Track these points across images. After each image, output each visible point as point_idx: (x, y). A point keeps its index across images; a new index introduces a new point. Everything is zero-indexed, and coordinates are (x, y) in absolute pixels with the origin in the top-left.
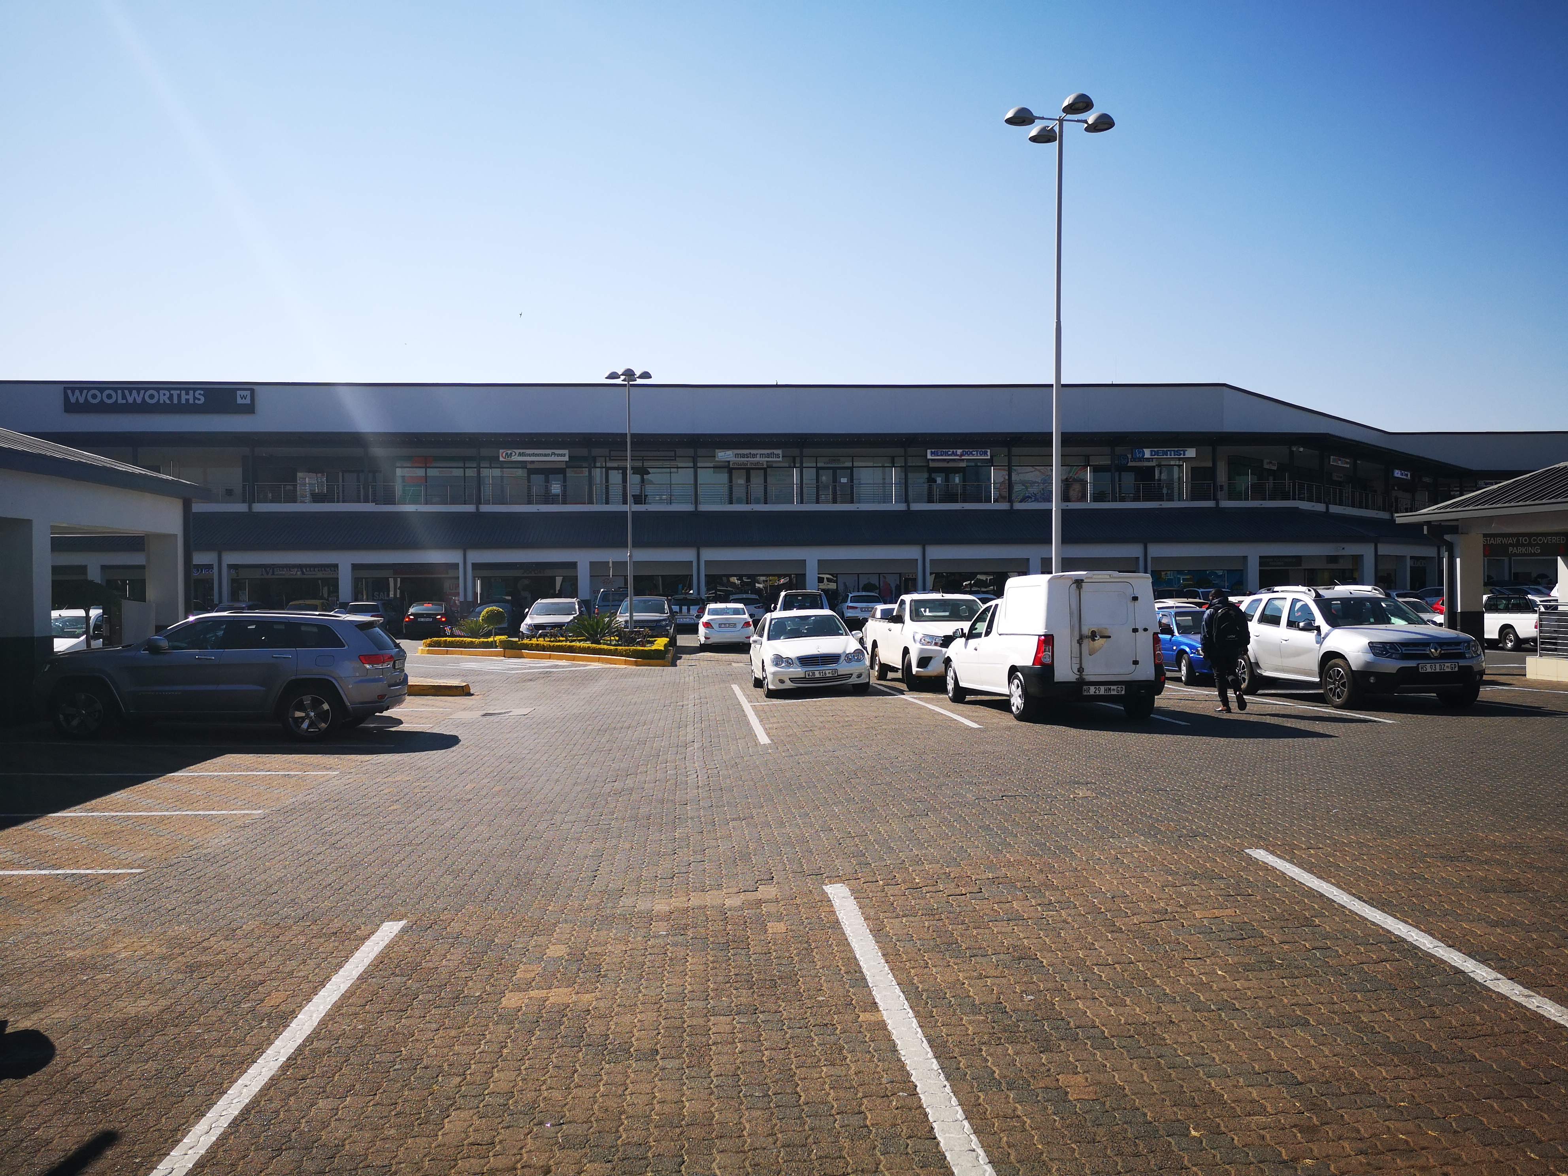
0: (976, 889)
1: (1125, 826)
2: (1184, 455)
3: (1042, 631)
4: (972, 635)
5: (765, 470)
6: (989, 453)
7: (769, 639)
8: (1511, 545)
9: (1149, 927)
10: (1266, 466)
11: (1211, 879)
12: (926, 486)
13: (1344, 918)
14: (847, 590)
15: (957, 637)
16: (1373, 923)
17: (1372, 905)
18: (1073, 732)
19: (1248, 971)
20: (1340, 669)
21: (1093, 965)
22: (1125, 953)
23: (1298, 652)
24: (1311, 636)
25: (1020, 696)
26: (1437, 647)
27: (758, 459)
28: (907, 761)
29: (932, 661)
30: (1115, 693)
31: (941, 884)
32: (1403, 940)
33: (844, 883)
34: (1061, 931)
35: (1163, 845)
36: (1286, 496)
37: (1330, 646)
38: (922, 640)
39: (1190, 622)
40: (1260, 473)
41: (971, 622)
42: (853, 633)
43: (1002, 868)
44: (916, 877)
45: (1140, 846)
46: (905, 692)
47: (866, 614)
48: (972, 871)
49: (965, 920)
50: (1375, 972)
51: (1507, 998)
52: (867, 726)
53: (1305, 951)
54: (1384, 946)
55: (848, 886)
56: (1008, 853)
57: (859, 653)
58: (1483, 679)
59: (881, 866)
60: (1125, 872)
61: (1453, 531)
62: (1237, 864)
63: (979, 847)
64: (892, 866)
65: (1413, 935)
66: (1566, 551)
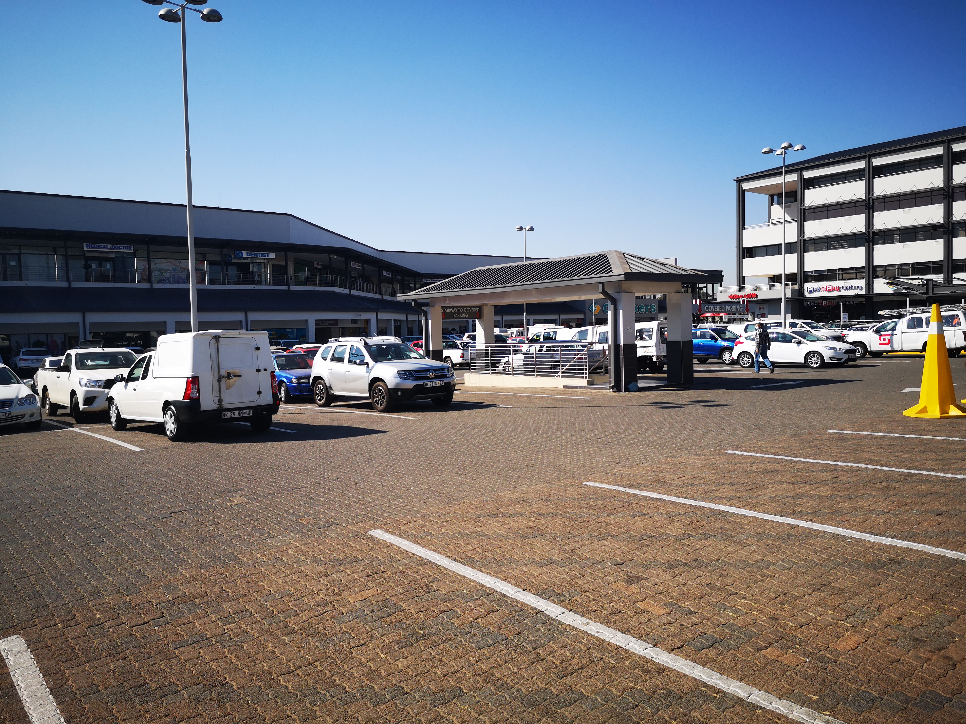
0: (158, 615)
1: (276, 526)
2: (268, 256)
3: (189, 374)
4: (131, 378)
6: (132, 248)
8: (454, 313)
9: (316, 622)
10: (316, 266)
11: (352, 563)
12: (83, 270)
13: (450, 579)
14: (19, 346)
15: (118, 381)
16: (471, 580)
17: (463, 563)
19: (402, 648)
20: (381, 388)
21: (278, 676)
22: (302, 654)
23: (356, 379)
24: (363, 368)
25: (173, 423)
26: (433, 372)
28: (80, 489)
29: (97, 400)
30: (246, 415)
31: (123, 615)
32: (495, 591)
33: (19, 634)
34: (243, 644)
35: (309, 538)
36: (328, 285)
37: (375, 374)
38: (87, 384)
39: (284, 362)
40: (312, 270)
41: (130, 369)
42: (25, 381)
43: (180, 587)
44: (97, 612)
45: (292, 542)
46: (73, 425)
47: (36, 365)
48: (152, 595)
49: (151, 653)
50: (487, 625)
51: (576, 629)
52: (40, 459)
53: (435, 617)
54: (484, 600)
55: (23, 636)
56: (183, 569)
57: (31, 397)
58: (455, 388)
59: (59, 606)
60: (286, 570)
61: (427, 305)
62: (366, 546)
63: (156, 568)
64: (70, 604)
65: (499, 585)
66: (480, 316)
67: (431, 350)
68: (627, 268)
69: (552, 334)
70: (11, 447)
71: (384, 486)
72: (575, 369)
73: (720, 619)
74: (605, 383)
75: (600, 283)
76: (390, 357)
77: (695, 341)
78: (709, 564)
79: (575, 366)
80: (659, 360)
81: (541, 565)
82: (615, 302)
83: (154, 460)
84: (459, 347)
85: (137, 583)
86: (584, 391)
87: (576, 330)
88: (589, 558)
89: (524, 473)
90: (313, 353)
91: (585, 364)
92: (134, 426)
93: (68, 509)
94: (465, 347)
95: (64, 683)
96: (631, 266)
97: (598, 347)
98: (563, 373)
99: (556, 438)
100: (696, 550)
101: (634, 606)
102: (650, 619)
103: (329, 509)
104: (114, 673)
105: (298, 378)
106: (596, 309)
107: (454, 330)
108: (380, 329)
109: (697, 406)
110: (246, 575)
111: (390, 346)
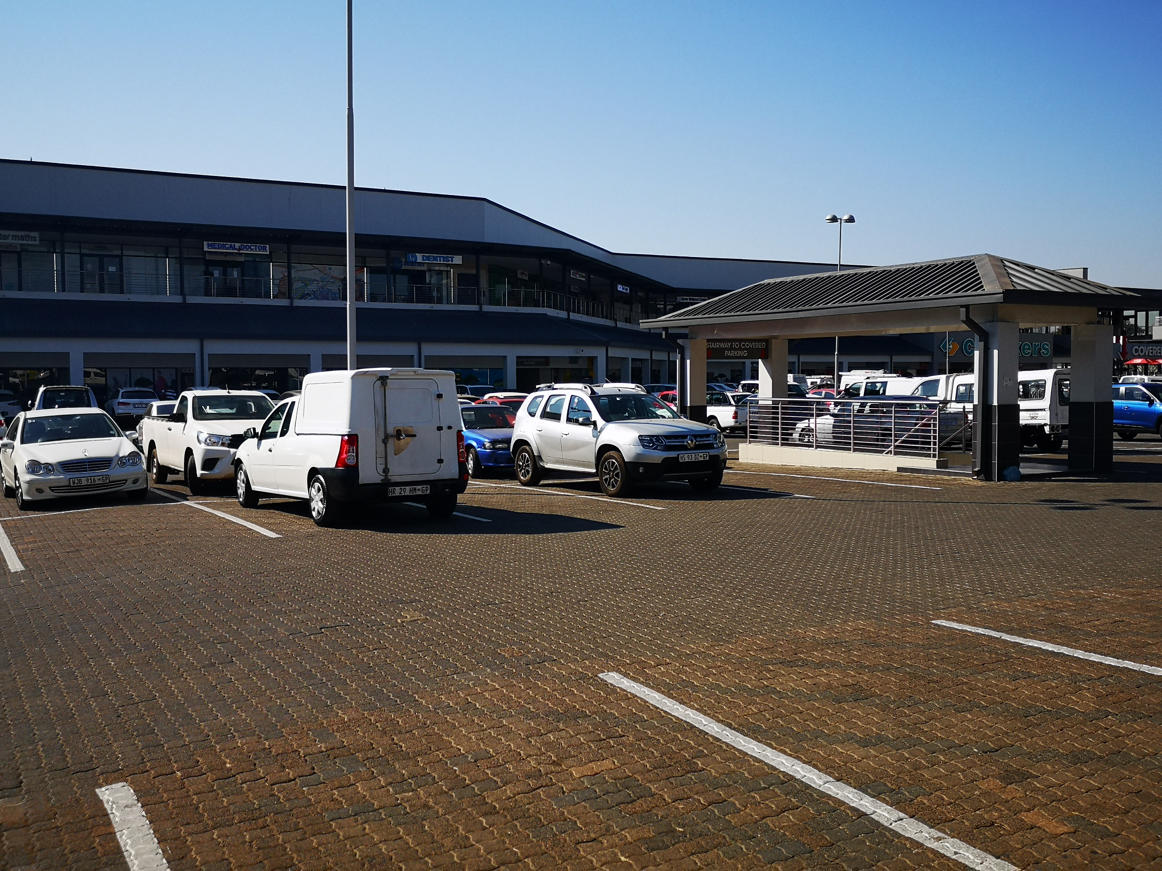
0: (307, 770)
1: (466, 657)
2: (452, 261)
3: (345, 430)
4: (266, 434)
5: (19, 254)
6: (268, 249)
7: (23, 442)
8: (726, 349)
9: (526, 801)
10: (519, 276)
11: (575, 719)
12: (203, 278)
13: (724, 755)
14: (118, 385)
15: (248, 438)
18: (380, 536)
19: (652, 850)
20: (614, 461)
22: (507, 845)
23: (578, 445)
24: (588, 430)
25: (321, 500)
26: (693, 439)
27: (10, 241)
28: (199, 587)
29: (219, 463)
30: (421, 493)
31: (261, 767)
32: (792, 778)
33: (126, 781)
34: (424, 822)
35: (513, 678)
36: (536, 304)
37: (605, 438)
38: (208, 441)
39: (473, 417)
40: (514, 282)
41: (264, 421)
42: (127, 433)
43: (335, 733)
44: (226, 760)
45: (489, 681)
46: (188, 498)
47: (139, 412)
48: (299, 742)
49: (299, 822)
50: (781, 829)
51: (922, 845)
52: (147, 542)
53: (702, 810)
54: (776, 790)
55: (131, 785)
56: (339, 709)
57: (134, 456)
58: (725, 464)
59: (177, 748)
60: (481, 722)
61: (685, 336)
62: (596, 695)
63: (303, 704)
64: (191, 745)
65: (799, 769)
66: (765, 356)
67: (689, 405)
68: (1007, 284)
69: (878, 385)
70: (109, 523)
71: (621, 608)
72: (917, 442)
73: (1157, 847)
74: (964, 466)
75: (962, 306)
76: (627, 414)
77: (1117, 403)
78: (1139, 759)
79: (917, 437)
80: (1056, 432)
81: (865, 743)
82: (986, 338)
83: (295, 552)
84: (730, 402)
85: (278, 724)
86: (931, 477)
87: (918, 381)
88: (942, 739)
89: (836, 601)
90: (516, 404)
91: (934, 433)
92: (269, 502)
93: (185, 615)
94: (740, 401)
95: (186, 855)
96: (1014, 280)
97: (954, 407)
98: (896, 447)
99: (887, 549)
100: (1119, 736)
101: (1015, 817)
102: (1042, 839)
103: (543, 638)
104: (251, 846)
105: (494, 442)
106: (950, 348)
107: (722, 376)
108: (610, 373)
109: (1118, 508)
110: (425, 724)
111: (627, 398)
